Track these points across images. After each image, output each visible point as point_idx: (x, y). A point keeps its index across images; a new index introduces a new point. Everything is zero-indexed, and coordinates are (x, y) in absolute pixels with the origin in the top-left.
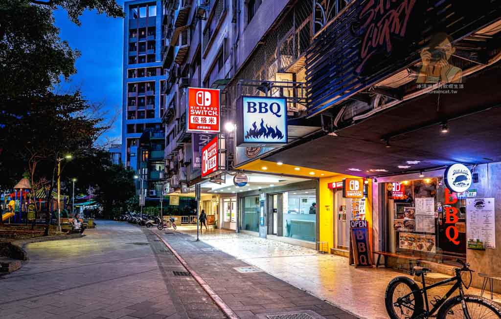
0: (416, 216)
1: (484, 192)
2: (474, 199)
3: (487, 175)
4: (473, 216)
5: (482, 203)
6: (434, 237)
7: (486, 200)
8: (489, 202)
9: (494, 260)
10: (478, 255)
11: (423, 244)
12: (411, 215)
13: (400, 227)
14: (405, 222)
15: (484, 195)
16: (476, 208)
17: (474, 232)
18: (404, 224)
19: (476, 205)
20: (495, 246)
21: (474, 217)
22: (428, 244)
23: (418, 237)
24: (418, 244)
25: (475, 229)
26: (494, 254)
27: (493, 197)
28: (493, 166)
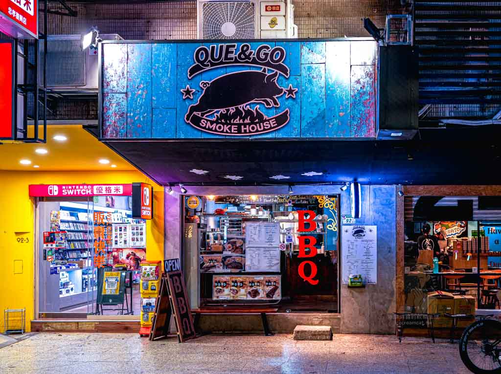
0: (247, 250)
1: (365, 218)
2: (352, 227)
3: (368, 199)
4: (351, 247)
5: (362, 231)
6: (278, 278)
7: (367, 228)
8: (371, 231)
9: (374, 298)
10: (356, 294)
11: (260, 289)
12: (237, 248)
13: (214, 266)
14: (225, 258)
15: (364, 222)
16: (354, 237)
17: (352, 267)
18: (222, 262)
19: (355, 233)
20: (376, 282)
21: (352, 249)
22: (269, 289)
23: (251, 280)
24: (250, 290)
25: (352, 264)
26: (375, 290)
27: (375, 225)
28: (375, 189)
